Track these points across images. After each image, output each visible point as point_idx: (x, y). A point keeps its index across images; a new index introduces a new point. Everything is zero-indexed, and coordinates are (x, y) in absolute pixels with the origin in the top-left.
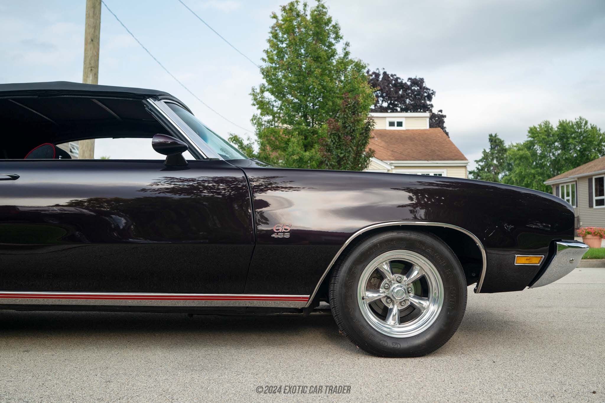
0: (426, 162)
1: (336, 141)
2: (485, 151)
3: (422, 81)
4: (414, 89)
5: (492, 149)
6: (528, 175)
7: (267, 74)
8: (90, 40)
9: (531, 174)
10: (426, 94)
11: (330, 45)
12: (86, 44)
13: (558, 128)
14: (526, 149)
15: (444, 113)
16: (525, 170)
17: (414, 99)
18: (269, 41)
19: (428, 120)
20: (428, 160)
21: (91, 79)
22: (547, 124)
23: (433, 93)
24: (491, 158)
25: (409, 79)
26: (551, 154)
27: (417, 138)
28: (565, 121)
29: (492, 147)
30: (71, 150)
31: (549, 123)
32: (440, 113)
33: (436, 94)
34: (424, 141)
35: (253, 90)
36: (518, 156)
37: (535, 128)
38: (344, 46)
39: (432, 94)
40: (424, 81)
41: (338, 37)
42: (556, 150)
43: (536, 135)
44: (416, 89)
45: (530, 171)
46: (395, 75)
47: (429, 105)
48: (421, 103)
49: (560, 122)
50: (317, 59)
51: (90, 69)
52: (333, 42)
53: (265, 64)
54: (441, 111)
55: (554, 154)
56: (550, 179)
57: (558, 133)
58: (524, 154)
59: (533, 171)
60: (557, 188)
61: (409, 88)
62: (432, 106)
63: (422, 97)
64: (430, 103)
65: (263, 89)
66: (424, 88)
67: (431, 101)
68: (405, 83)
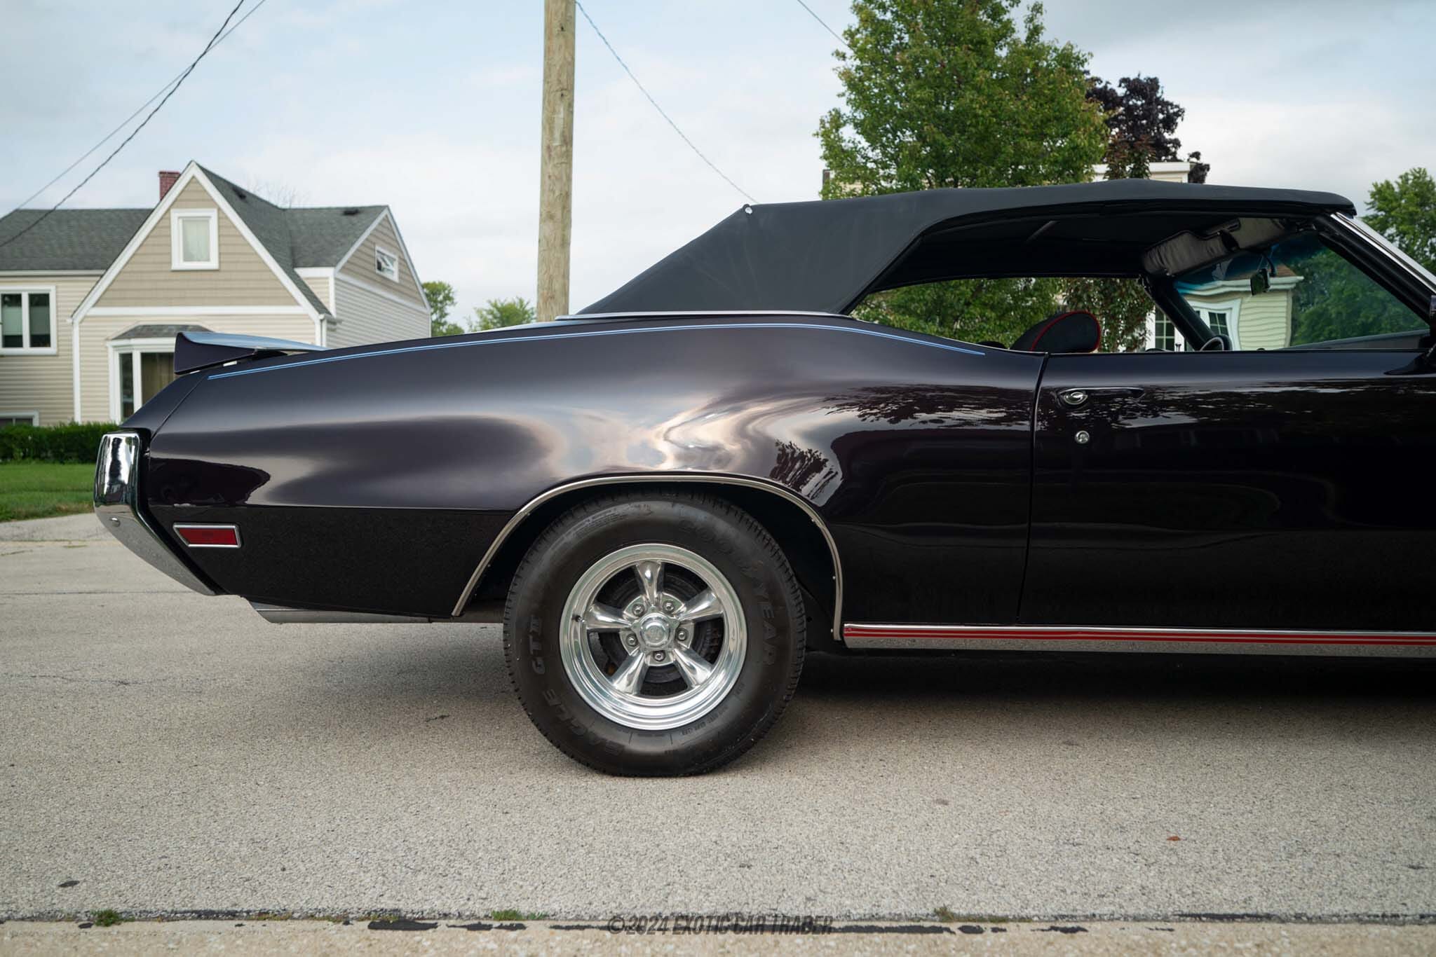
3: (1154, 84)
4: (1135, 105)
7: (853, 86)
8: (557, 29)
10: (1161, 116)
11: (999, 12)
12: (549, 34)
15: (1203, 160)
21: (562, 115)
22: (1419, 176)
23: (1180, 113)
25: (1125, 80)
30: (379, 263)
31: (1425, 175)
32: (1195, 159)
33: (1186, 115)
35: (822, 122)
37: (1389, 186)
38: (1029, 13)
39: (1177, 114)
40: (1161, 84)
43: (1395, 203)
44: (1139, 103)
47: (1171, 141)
48: (1151, 138)
51: (559, 94)
52: (1005, 4)
53: (843, 62)
54: (1196, 155)
61: (1122, 101)
62: (1177, 143)
63: (1153, 122)
64: (1173, 137)
65: (837, 121)
66: (1159, 101)
67: (1173, 131)
68: (1113, 91)
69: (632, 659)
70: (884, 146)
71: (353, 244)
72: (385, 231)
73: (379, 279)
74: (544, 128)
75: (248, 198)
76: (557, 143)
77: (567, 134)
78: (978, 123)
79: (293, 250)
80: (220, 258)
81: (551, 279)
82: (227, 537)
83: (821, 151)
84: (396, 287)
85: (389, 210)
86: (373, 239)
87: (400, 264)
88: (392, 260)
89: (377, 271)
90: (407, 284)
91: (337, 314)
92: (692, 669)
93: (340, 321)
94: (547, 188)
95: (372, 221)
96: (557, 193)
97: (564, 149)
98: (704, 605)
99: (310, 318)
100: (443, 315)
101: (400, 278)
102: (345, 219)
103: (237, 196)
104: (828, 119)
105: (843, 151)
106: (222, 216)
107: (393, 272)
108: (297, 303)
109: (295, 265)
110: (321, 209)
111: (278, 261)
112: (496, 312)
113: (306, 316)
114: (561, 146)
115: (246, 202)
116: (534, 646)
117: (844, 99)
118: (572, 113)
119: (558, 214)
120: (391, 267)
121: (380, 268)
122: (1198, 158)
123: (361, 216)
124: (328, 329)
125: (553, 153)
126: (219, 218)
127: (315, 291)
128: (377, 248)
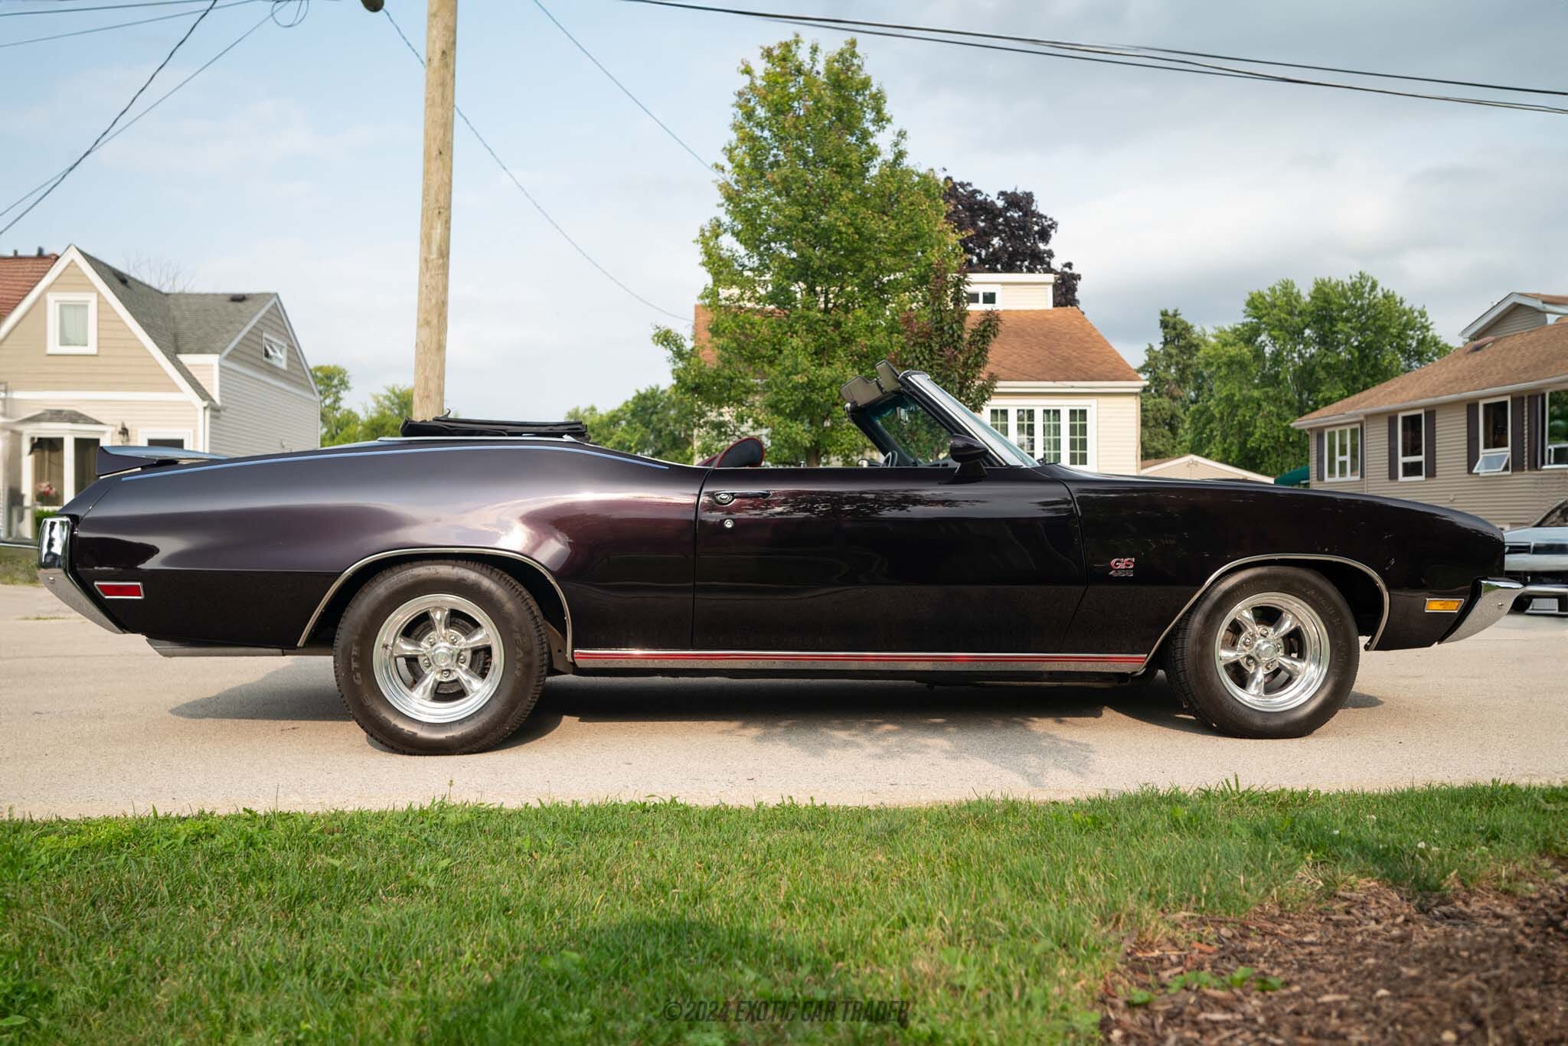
0: (1051, 384)
1: (925, 359)
2: (1151, 349)
3: (1029, 197)
4: (1012, 216)
5: (1166, 343)
6: (1248, 400)
7: (732, 198)
8: (435, 153)
9: (1251, 399)
10: (1036, 228)
11: (865, 135)
12: (428, 159)
13: (1312, 298)
14: (1242, 343)
15: (1075, 270)
16: (1240, 389)
17: (1012, 236)
18: (737, 127)
19: (1050, 289)
20: (1054, 380)
21: (439, 231)
22: (1287, 287)
23: (1053, 225)
24: (1164, 363)
25: (1002, 193)
26: (1295, 355)
27: (1029, 329)
28: (1327, 280)
29: (1166, 339)
30: (266, 351)
31: (1293, 286)
32: (1067, 269)
33: (1059, 227)
34: (1045, 336)
35: (702, 230)
36: (1225, 359)
37: (1261, 296)
38: (895, 138)
39: (1051, 227)
40: (1035, 198)
41: (880, 119)
42: (1306, 346)
43: (1264, 312)
44: (1016, 215)
45: (1249, 394)
46: (969, 184)
47: (1045, 252)
48: (1028, 247)
49: (1317, 283)
50: (842, 169)
51: (437, 211)
52: (872, 128)
53: (723, 175)
54: (1069, 265)
55: (1301, 355)
56: (1304, 417)
57: (1311, 308)
58: (1237, 355)
59: (1256, 394)
60: (1320, 436)
61: (1001, 212)
62: (1051, 254)
63: (1028, 233)
64: (1047, 248)
65: (717, 229)
66: (1034, 214)
67: (1047, 242)
68: (993, 202)
69: (427, 676)
70: (760, 255)
71: (239, 331)
72: (274, 319)
73: (266, 367)
74: (422, 242)
75: (130, 282)
76: (434, 256)
77: (444, 248)
78: (841, 238)
79: (176, 336)
80: (98, 343)
81: (427, 379)
82: (134, 591)
83: (702, 258)
84: (282, 373)
85: (278, 298)
86: (261, 327)
87: (288, 351)
88: (281, 348)
89: (265, 359)
90: (297, 373)
91: (222, 401)
92: (469, 682)
93: (224, 409)
94: (424, 297)
95: (260, 309)
96: (434, 301)
97: (441, 261)
98: (478, 637)
99: (193, 405)
100: (337, 400)
101: (288, 365)
102: (232, 306)
103: (120, 281)
104: (708, 228)
105: (721, 259)
106: (101, 301)
107: (280, 359)
108: (180, 391)
109: (178, 351)
110: (206, 295)
111: (161, 347)
112: (393, 397)
113: (189, 404)
114: (438, 259)
115: (129, 287)
116: (354, 665)
117: (723, 210)
118: (449, 229)
119: (435, 322)
120: (279, 355)
121: (267, 355)
122: (1070, 268)
123: (246, 303)
124: (212, 417)
125: (430, 265)
126: (98, 303)
127: (198, 378)
128: (265, 335)
